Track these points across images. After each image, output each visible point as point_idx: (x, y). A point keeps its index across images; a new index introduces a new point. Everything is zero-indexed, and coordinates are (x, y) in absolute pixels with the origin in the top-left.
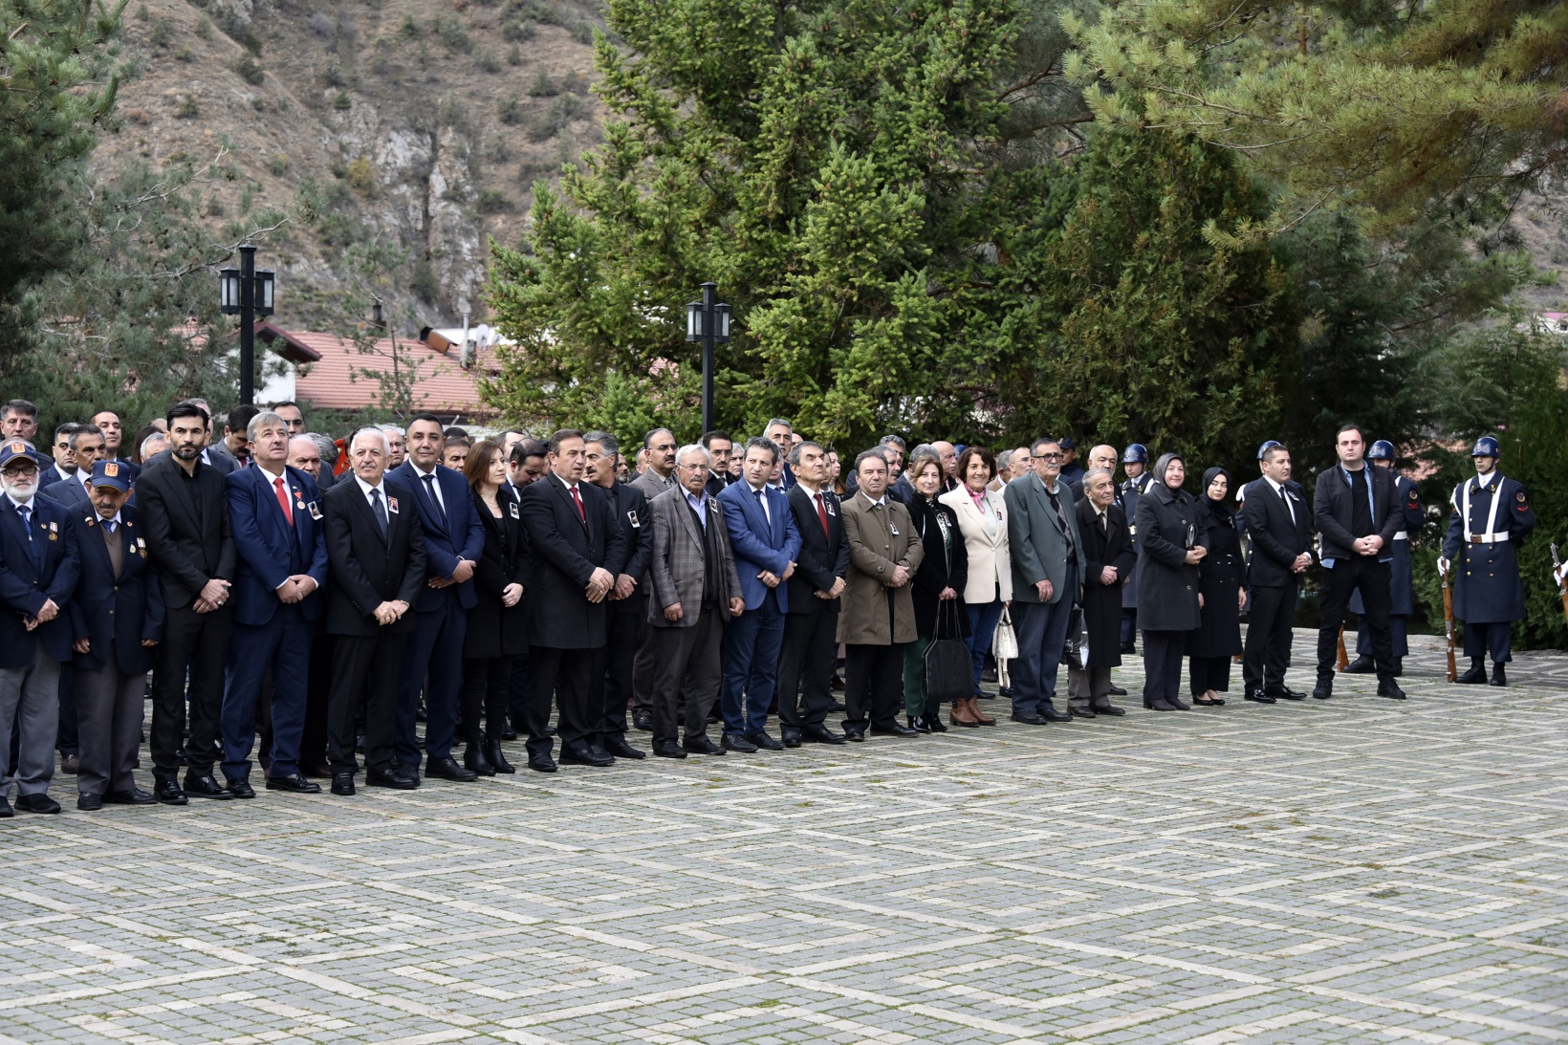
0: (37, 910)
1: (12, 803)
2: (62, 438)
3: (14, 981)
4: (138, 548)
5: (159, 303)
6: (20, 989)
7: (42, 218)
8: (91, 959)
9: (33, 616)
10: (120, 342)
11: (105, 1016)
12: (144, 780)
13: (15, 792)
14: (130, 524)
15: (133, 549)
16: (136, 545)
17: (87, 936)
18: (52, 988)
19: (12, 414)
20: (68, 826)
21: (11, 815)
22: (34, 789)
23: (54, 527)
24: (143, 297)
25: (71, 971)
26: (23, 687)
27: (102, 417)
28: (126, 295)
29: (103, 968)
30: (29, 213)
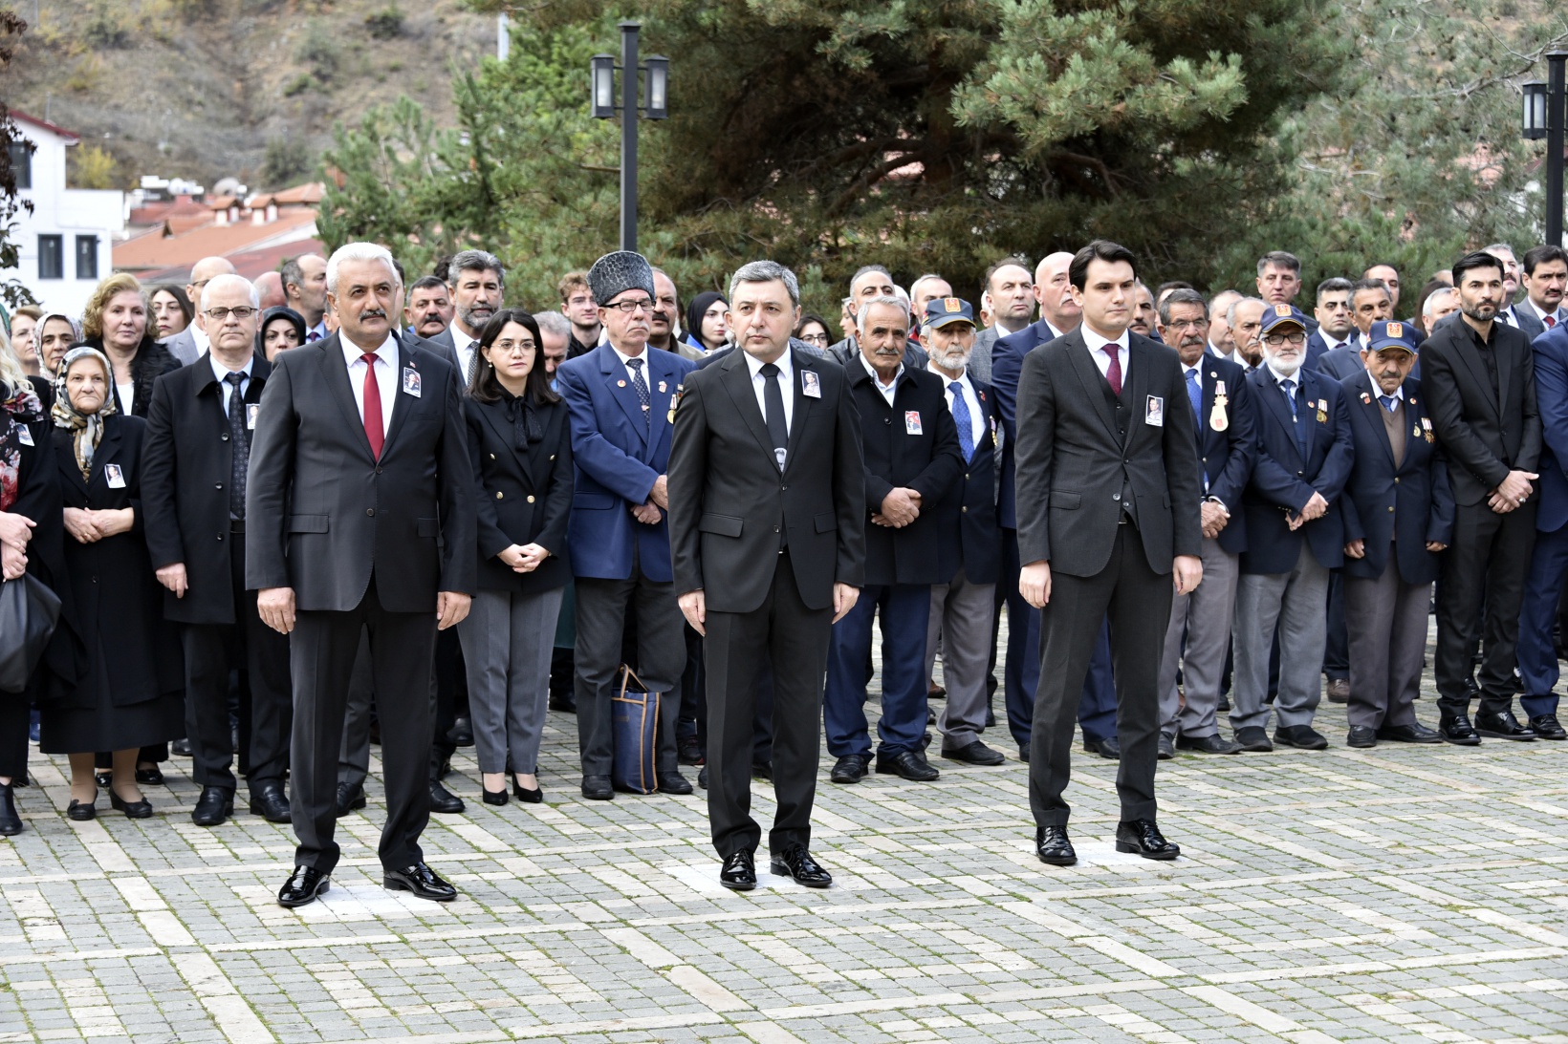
0: (1303, 864)
1: (1271, 735)
2: (1326, 297)
3: (1280, 947)
4: (1423, 431)
5: (1441, 128)
6: (1285, 958)
7: (1305, 31)
8: (1368, 927)
9: (1296, 513)
10: (1394, 179)
11: (1386, 997)
12: (1427, 713)
13: (1274, 723)
14: (1413, 401)
15: (1417, 432)
16: (1421, 426)
17: (1362, 898)
18: (1322, 959)
19: (1271, 269)
20: (1336, 766)
21: (1269, 749)
22: (1295, 720)
23: (1323, 405)
24: (1423, 121)
25: (1345, 940)
26: (1285, 598)
27: (1378, 272)
28: (1401, 119)
29: (1382, 938)
30: (1291, 26)
